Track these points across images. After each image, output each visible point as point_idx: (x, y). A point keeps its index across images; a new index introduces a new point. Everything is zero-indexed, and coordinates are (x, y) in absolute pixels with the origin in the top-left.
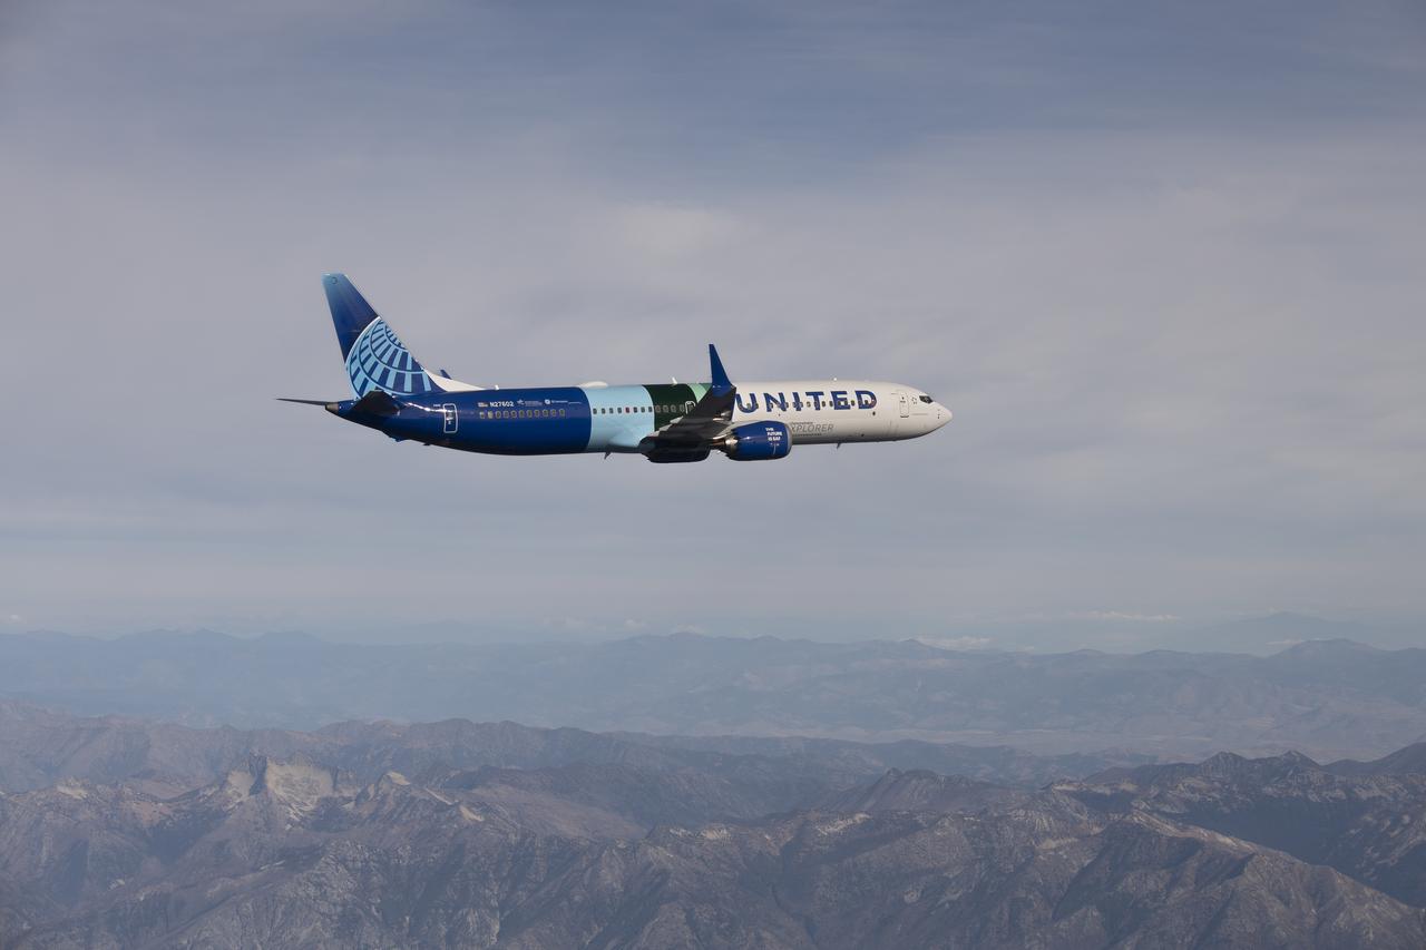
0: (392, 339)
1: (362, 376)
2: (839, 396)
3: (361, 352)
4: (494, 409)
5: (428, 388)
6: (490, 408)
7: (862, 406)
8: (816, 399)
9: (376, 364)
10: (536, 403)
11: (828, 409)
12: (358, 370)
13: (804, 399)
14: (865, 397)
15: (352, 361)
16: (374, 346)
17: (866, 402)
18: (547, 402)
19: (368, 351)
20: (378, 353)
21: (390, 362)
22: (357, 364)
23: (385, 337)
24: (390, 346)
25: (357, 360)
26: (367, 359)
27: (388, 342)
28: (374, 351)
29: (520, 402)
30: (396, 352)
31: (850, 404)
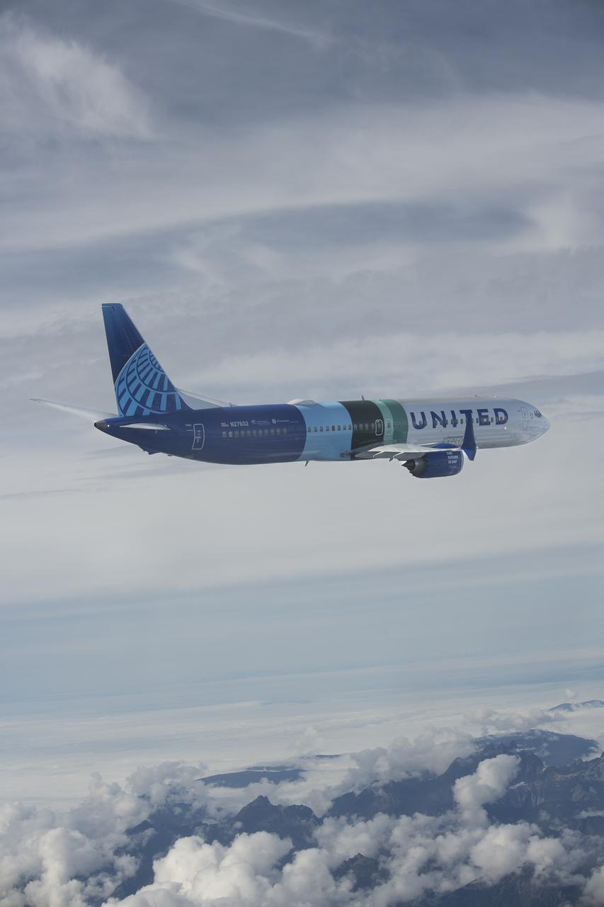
0: (154, 363)
1: (127, 396)
2: (483, 414)
3: (128, 375)
4: (233, 429)
6: (230, 428)
7: (498, 423)
9: (139, 386)
10: (265, 422)
12: (124, 391)
13: (458, 416)
14: (501, 415)
15: (120, 382)
16: (140, 369)
17: (501, 418)
18: (274, 421)
19: (135, 373)
20: (142, 376)
21: (151, 385)
22: (124, 385)
23: (148, 362)
24: (152, 369)
25: (124, 382)
26: (132, 381)
27: (151, 366)
28: (139, 374)
29: (253, 421)
30: (156, 374)
31: (490, 420)
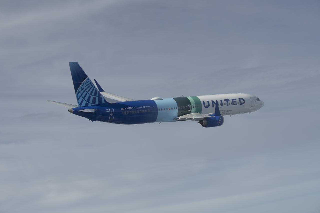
1: (81, 99)
2: (234, 101)
3: (81, 90)
4: (126, 110)
5: (103, 102)
6: (125, 110)
7: (240, 104)
8: (227, 102)
10: (140, 107)
11: (231, 106)
12: (80, 97)
13: (224, 102)
14: (242, 100)
15: (78, 93)
16: (86, 88)
17: (242, 102)
19: (84, 90)
20: (87, 90)
22: (80, 94)
23: (90, 84)
26: (83, 92)
29: (135, 107)
31: (237, 103)
